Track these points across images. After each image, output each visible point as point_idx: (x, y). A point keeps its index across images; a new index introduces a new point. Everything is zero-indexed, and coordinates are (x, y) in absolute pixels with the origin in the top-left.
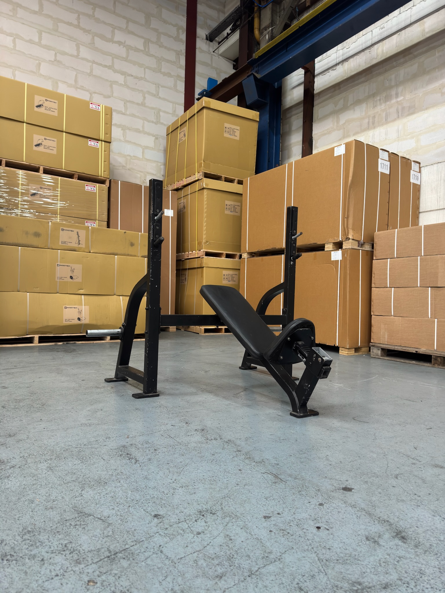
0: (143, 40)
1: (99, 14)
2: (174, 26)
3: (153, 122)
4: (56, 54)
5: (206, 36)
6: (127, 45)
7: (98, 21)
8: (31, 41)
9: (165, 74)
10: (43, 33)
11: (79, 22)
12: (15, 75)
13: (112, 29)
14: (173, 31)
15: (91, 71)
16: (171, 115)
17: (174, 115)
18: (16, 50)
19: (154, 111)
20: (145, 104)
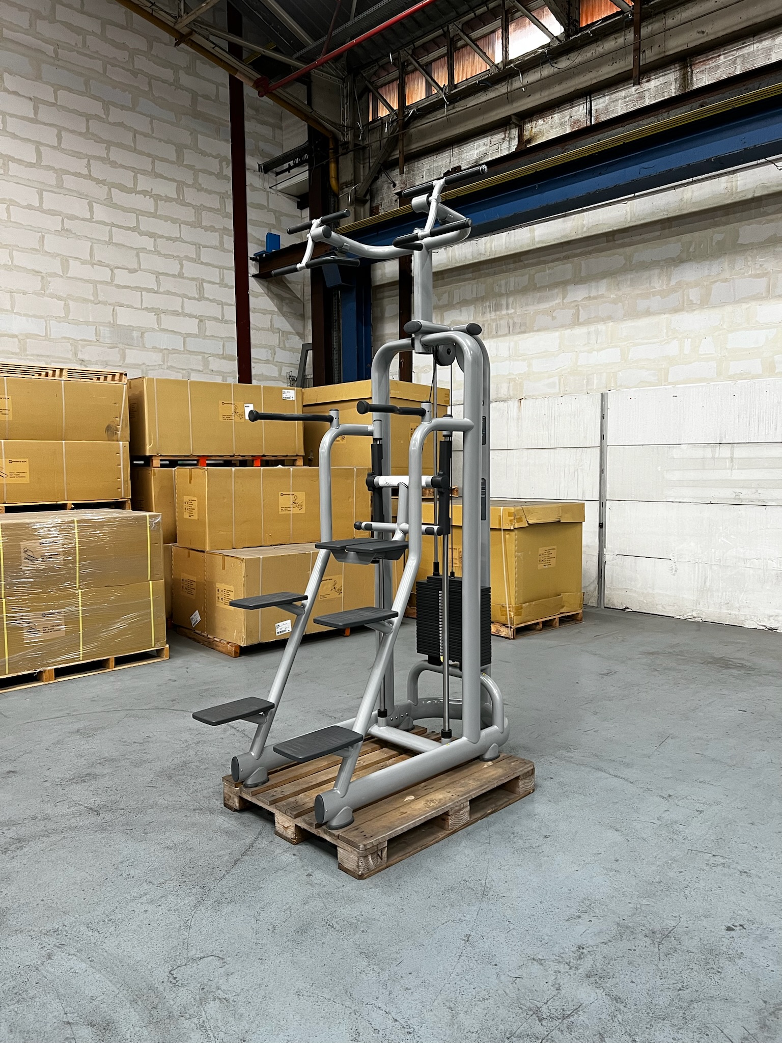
0: (176, 184)
1: (116, 154)
2: (215, 158)
3: (194, 299)
4: (63, 220)
5: (259, 165)
6: (155, 195)
7: (114, 164)
8: (29, 207)
9: (206, 229)
10: (44, 193)
11: (90, 171)
12: (13, 257)
13: (133, 174)
14: (214, 166)
15: (111, 238)
16: (217, 286)
17: (222, 284)
18: (11, 221)
19: (195, 283)
20: (183, 274)
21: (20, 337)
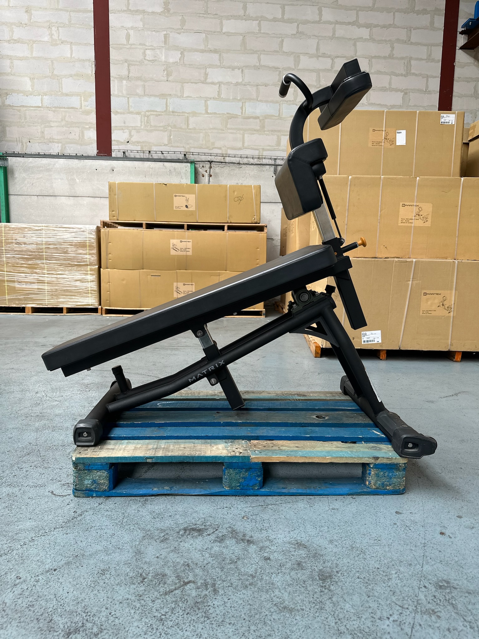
3: (402, 75)
4: (298, 25)
8: (275, 20)
10: (286, 7)
12: (260, 59)
15: (334, 34)
16: (424, 61)
17: (429, 59)
18: (261, 33)
19: (403, 61)
20: (393, 55)
21: (261, 118)
